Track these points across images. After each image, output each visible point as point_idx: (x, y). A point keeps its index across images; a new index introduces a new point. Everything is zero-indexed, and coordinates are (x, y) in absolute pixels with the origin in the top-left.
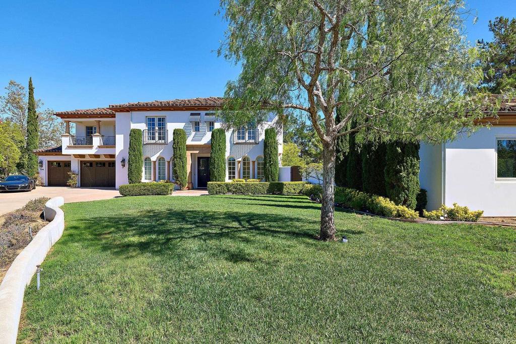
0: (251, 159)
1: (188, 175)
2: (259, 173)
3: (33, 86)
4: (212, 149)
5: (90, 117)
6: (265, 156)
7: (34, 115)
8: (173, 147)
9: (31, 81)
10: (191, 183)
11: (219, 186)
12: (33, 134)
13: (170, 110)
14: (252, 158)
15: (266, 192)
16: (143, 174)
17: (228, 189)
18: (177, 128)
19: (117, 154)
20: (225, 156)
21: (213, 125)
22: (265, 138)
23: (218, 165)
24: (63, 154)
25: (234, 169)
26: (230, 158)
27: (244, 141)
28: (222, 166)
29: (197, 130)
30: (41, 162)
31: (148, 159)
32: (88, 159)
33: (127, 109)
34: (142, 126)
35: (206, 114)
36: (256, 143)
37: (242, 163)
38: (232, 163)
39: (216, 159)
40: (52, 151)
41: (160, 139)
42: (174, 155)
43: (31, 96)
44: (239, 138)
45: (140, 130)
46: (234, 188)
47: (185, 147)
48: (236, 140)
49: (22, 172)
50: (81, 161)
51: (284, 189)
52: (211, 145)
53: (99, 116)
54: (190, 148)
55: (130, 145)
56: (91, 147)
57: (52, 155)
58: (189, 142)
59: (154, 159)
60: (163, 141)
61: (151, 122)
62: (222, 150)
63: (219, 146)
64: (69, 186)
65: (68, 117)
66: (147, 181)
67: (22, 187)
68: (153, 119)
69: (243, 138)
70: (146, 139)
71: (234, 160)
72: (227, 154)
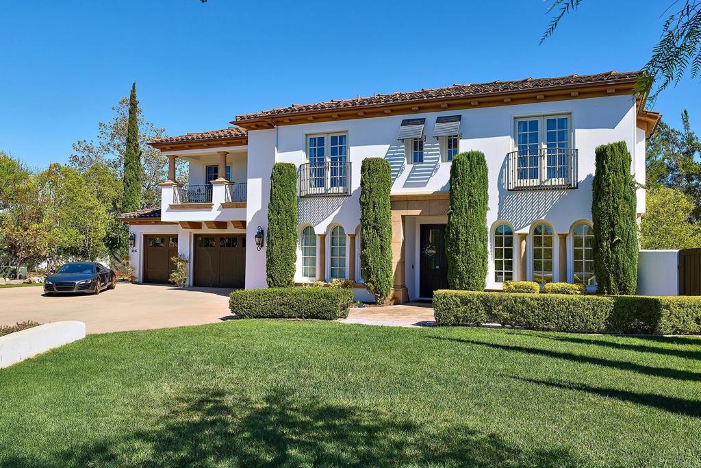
0: (557, 229)
1: (394, 269)
2: (577, 267)
3: (136, 100)
4: (452, 203)
5: (209, 146)
6: (597, 222)
7: (136, 151)
8: (360, 201)
9: (134, 90)
10: (403, 286)
11: (465, 301)
12: (132, 184)
13: (356, 116)
14: (560, 227)
15: (603, 327)
16: (299, 264)
17: (489, 312)
18: (369, 157)
19: (249, 220)
20: (484, 221)
21: (456, 145)
22: (598, 172)
23: (467, 244)
24: (162, 220)
25: (509, 254)
26: (501, 227)
27: (536, 182)
28: (476, 247)
29: (418, 158)
30: (133, 238)
31: (308, 230)
32: (205, 230)
33: (269, 121)
34: (298, 158)
35: (439, 120)
36: (569, 187)
37: (531, 239)
38: (504, 239)
39: (461, 229)
40: (150, 216)
41: (333, 184)
42: (362, 220)
43: (132, 115)
44: (522, 175)
45: (291, 166)
46: (506, 308)
47: (388, 201)
48: (514, 181)
49: (116, 256)
50: (196, 236)
51: (663, 320)
52: (450, 195)
53: (224, 143)
54: (400, 202)
55: (271, 199)
56: (210, 207)
57: (150, 223)
58: (397, 189)
59: (320, 229)
60: (341, 189)
61: (315, 147)
62: (479, 205)
63: (470, 195)
64: (173, 284)
65: (172, 149)
66: (306, 280)
67: (81, 287)
68: (321, 141)
69: (534, 175)
70: (305, 185)
71: (511, 233)
72: (491, 218)
